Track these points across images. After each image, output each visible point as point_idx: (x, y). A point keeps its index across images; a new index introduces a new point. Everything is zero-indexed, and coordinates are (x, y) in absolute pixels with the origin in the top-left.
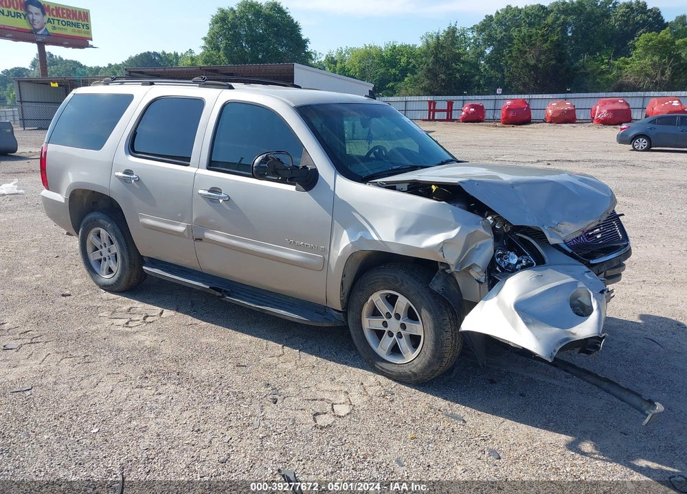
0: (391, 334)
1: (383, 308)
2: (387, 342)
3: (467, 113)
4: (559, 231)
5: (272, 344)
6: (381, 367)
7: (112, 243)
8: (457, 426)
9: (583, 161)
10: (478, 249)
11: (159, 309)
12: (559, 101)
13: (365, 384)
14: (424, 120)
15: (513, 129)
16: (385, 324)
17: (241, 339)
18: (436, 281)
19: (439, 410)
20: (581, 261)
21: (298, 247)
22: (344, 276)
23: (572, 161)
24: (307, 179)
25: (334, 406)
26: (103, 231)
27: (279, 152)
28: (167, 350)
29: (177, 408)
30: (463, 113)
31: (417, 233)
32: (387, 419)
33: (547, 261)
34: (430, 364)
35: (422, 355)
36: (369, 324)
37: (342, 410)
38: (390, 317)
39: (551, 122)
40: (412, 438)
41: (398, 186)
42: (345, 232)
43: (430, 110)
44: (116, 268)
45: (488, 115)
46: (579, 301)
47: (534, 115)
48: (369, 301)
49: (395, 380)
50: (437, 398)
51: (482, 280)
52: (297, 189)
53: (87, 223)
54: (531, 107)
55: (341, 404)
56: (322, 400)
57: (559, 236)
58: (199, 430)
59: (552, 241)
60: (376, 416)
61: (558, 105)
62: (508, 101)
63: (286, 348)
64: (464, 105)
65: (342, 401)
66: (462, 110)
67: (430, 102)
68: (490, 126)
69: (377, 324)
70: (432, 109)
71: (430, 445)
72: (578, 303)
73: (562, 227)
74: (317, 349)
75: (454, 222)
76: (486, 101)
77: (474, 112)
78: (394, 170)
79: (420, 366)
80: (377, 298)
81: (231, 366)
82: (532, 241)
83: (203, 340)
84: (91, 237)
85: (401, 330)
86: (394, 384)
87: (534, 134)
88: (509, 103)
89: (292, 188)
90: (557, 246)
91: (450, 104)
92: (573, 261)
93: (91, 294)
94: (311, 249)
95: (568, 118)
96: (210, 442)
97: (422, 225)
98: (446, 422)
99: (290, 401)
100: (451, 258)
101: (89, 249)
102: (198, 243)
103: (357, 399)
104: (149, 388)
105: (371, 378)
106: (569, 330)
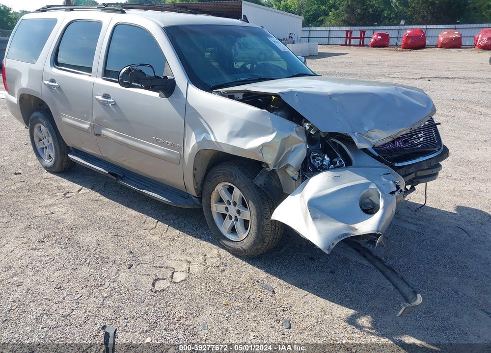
0: (231, 218)
1: (225, 196)
2: (228, 223)
3: (375, 40)
4: (370, 138)
5: (150, 219)
6: (223, 243)
7: (49, 136)
8: (266, 296)
9: (459, 78)
10: (293, 151)
11: (79, 187)
12: (449, 30)
13: (208, 256)
14: (342, 45)
15: (410, 52)
16: (227, 209)
17: (130, 214)
18: (260, 177)
19: (257, 282)
20: (386, 164)
21: (162, 144)
22: (195, 169)
23: (449, 78)
24: (167, 87)
25: (175, 273)
26: (42, 127)
27: (142, 65)
28: (70, 220)
29: (52, 269)
30: (372, 40)
31: (243, 136)
32: (212, 287)
33: (354, 163)
34: (255, 244)
35: (249, 236)
36: (217, 209)
37: (179, 277)
38: (230, 204)
39: (441, 47)
40: (225, 305)
41: (236, 95)
42: (193, 133)
43: (347, 38)
44: (53, 155)
45: (392, 41)
46: (370, 200)
47: (427, 42)
48: (215, 190)
49: (232, 254)
50: (260, 270)
51: (296, 178)
52: (160, 96)
53: (32, 120)
54: (427, 35)
55: (181, 272)
56: (167, 268)
57: (369, 142)
58: (60, 287)
59: (360, 145)
60: (204, 284)
61: (448, 34)
62: (408, 30)
63: (160, 223)
64: (373, 34)
65: (182, 270)
66: (372, 38)
67: (347, 31)
68: (392, 50)
69: (221, 208)
70: (349, 36)
71: (237, 312)
72: (369, 201)
73: (373, 134)
74: (183, 225)
75: (272, 127)
76: (391, 31)
77: (381, 39)
78: (241, 81)
79: (248, 244)
80: (220, 189)
81: (110, 235)
82: (343, 145)
83: (100, 213)
84: (36, 130)
85: (237, 215)
86: (231, 256)
87: (425, 56)
88: (409, 32)
89: (156, 95)
90: (365, 150)
91: (363, 32)
92: (378, 164)
93: (36, 174)
94: (170, 147)
95: (455, 44)
96: (64, 298)
97: (248, 129)
98: (259, 292)
99: (142, 267)
100: (269, 159)
101: (36, 140)
102: (98, 138)
103: (196, 268)
104: (41, 250)
105: (213, 251)
106: (353, 226)
